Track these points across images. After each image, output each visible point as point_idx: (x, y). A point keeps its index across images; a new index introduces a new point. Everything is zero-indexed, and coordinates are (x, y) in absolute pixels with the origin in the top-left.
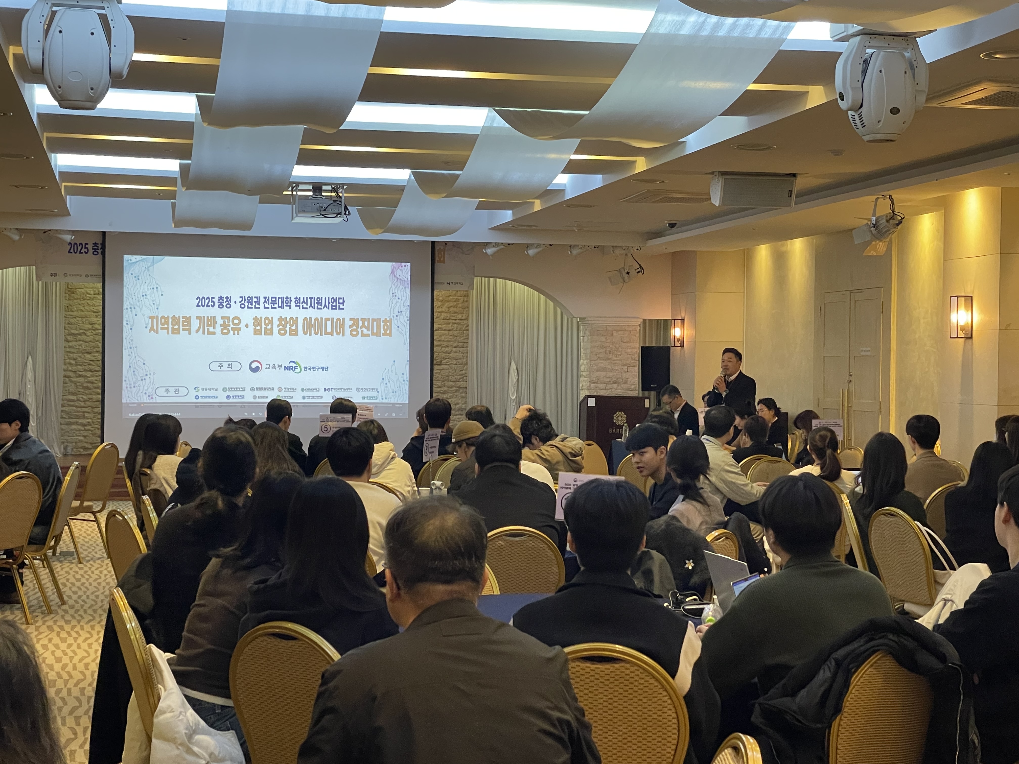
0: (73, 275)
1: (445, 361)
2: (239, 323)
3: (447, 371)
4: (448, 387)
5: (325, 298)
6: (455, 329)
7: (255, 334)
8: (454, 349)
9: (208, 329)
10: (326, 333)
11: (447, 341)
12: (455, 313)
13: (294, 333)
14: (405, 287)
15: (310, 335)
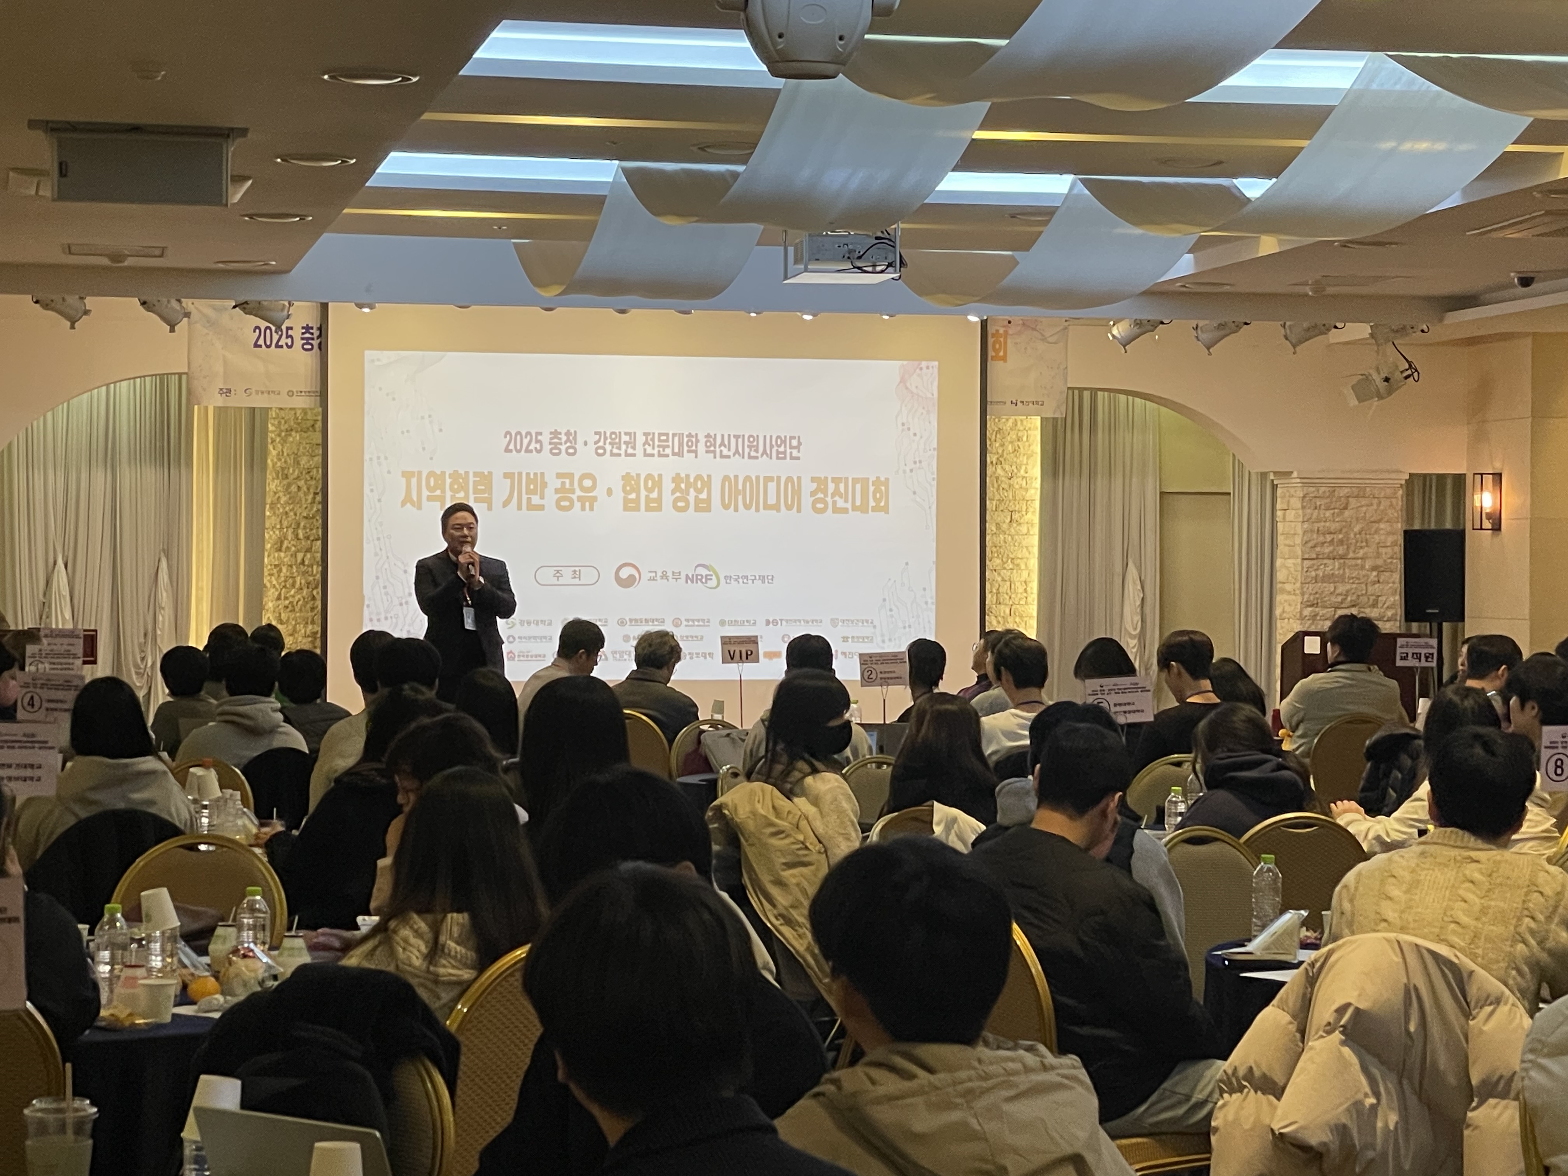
2: (594, 487)
5: (765, 437)
7: (626, 509)
9: (529, 499)
10: (767, 507)
13: (703, 506)
14: (928, 412)
15: (736, 510)
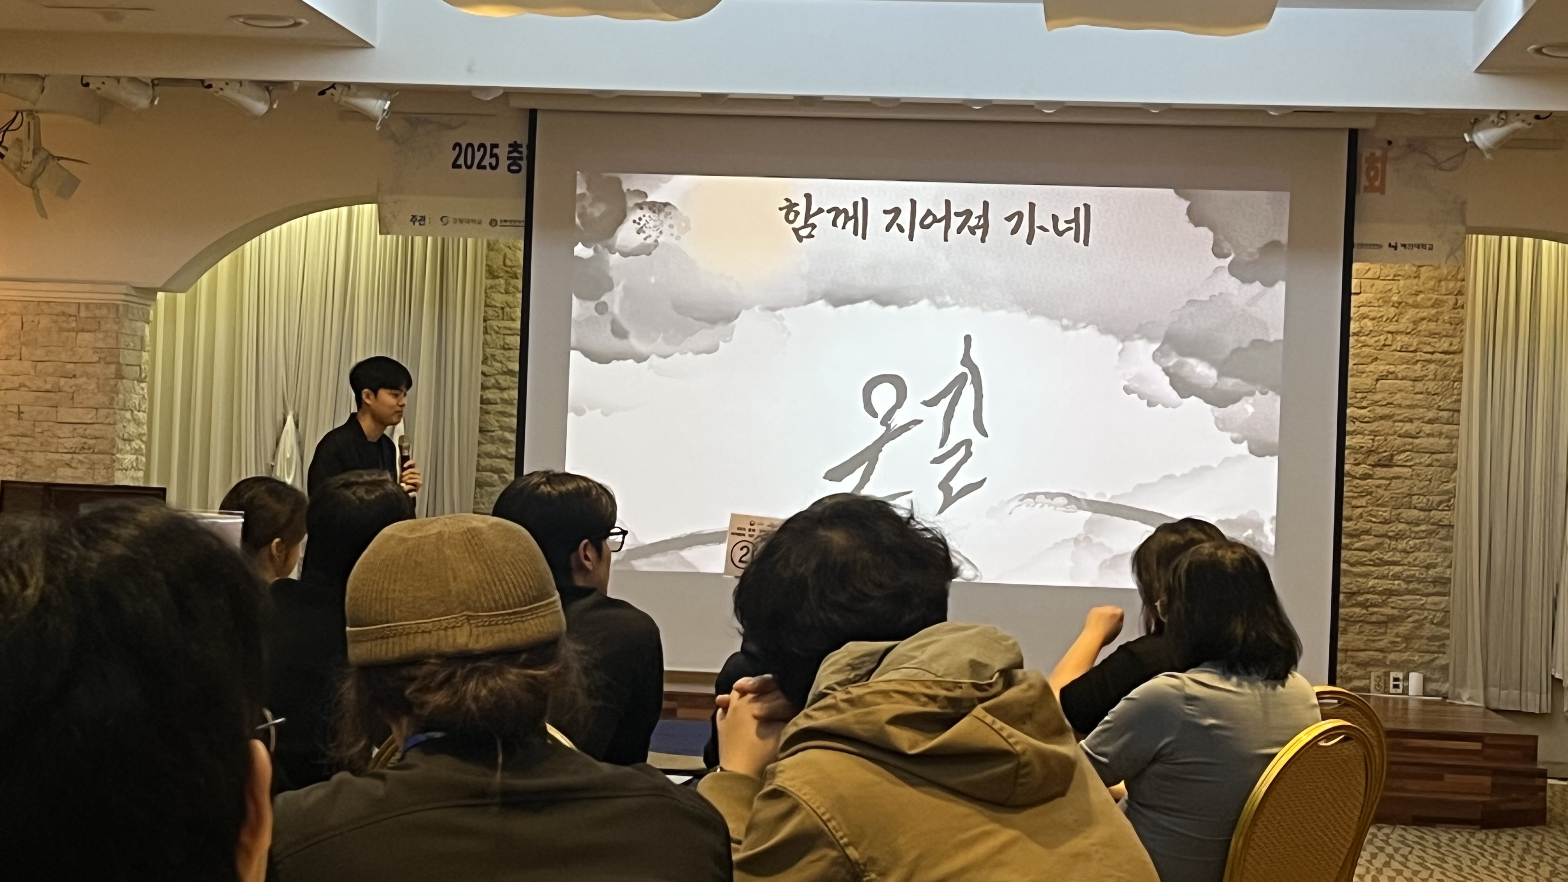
0: (461, 221)
1: (1402, 456)
3: (1408, 482)
4: (1408, 523)
6: (1431, 377)
8: (1428, 428)
11: (1409, 407)
12: (1432, 334)
